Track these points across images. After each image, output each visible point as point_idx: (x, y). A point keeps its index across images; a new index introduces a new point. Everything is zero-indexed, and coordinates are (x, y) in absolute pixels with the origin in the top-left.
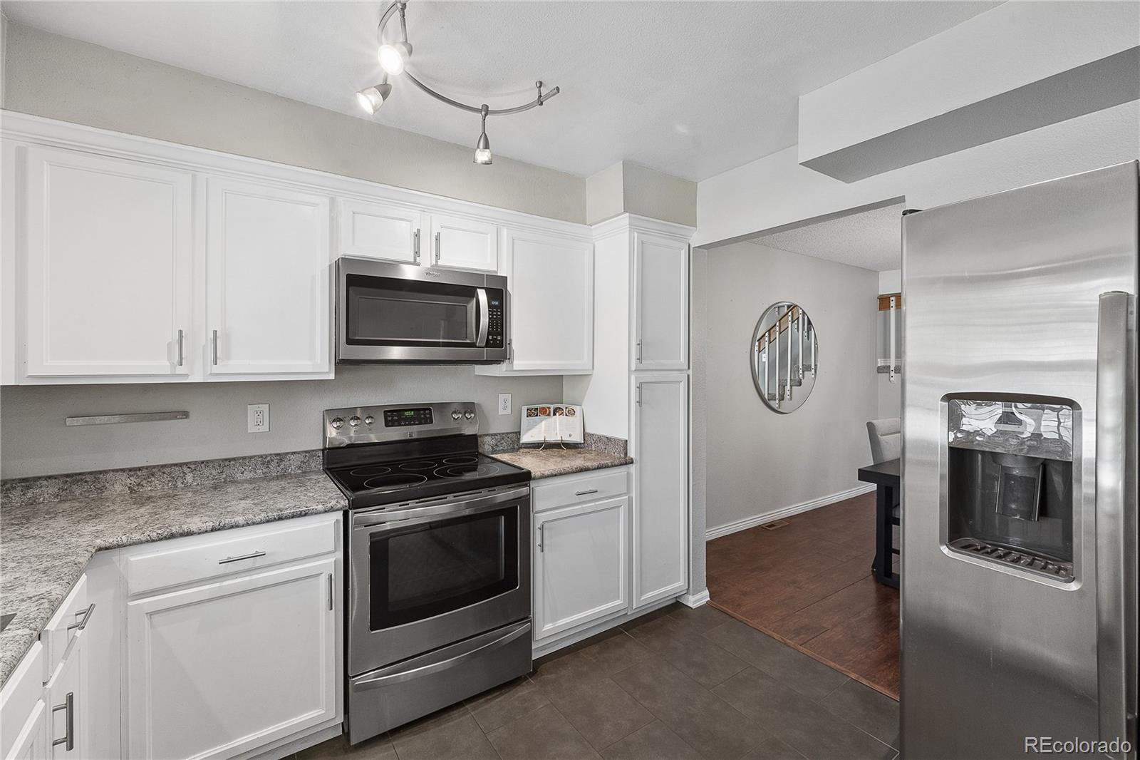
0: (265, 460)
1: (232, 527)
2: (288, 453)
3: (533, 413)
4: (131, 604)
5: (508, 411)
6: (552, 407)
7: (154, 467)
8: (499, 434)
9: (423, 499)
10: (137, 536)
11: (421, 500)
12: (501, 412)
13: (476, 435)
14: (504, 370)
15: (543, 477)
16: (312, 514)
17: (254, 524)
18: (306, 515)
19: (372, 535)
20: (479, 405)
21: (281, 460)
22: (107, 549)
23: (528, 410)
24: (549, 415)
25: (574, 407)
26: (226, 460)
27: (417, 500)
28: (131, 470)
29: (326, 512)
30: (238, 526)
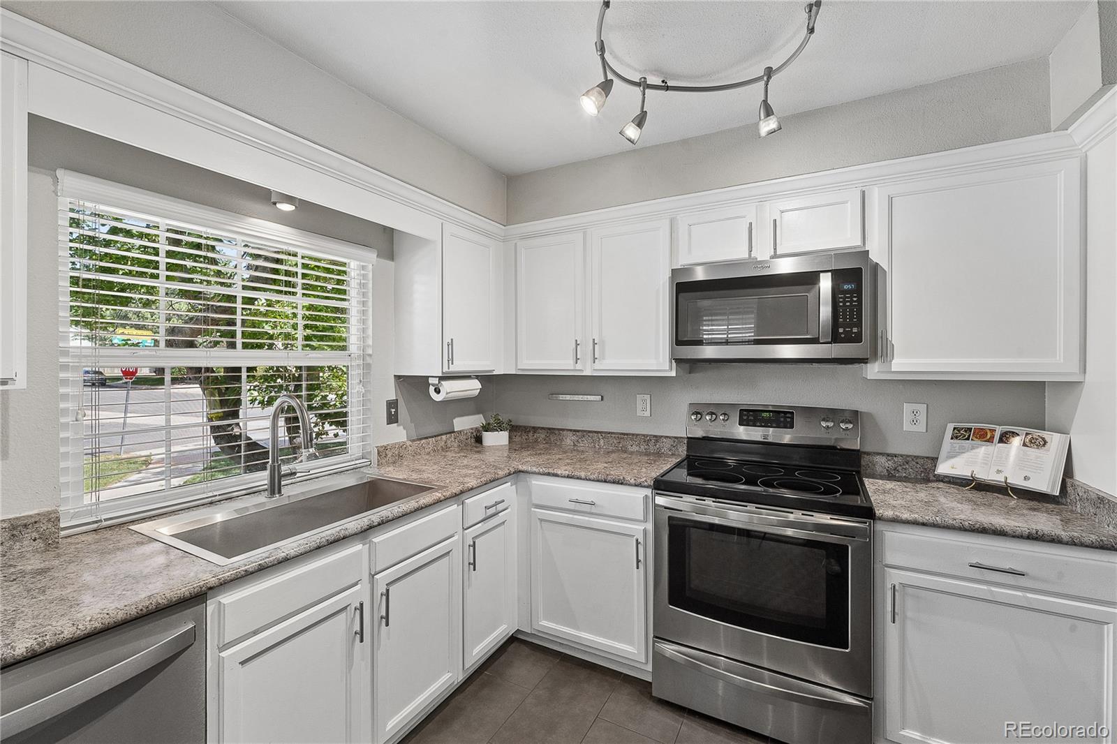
0: (647, 439)
1: (578, 478)
2: (662, 436)
3: (962, 434)
4: (533, 509)
5: (921, 427)
6: (999, 430)
7: (585, 431)
8: (902, 456)
9: (720, 500)
10: (534, 469)
11: (718, 500)
12: (907, 426)
13: (858, 451)
14: (877, 370)
15: (896, 521)
16: (626, 484)
17: (590, 480)
18: (622, 484)
19: (670, 518)
20: (869, 415)
21: (657, 441)
22: (523, 472)
23: (954, 429)
24: (991, 440)
25: (1045, 434)
26: (622, 434)
27: (714, 500)
28: (575, 431)
29: (636, 485)
30: (581, 479)
